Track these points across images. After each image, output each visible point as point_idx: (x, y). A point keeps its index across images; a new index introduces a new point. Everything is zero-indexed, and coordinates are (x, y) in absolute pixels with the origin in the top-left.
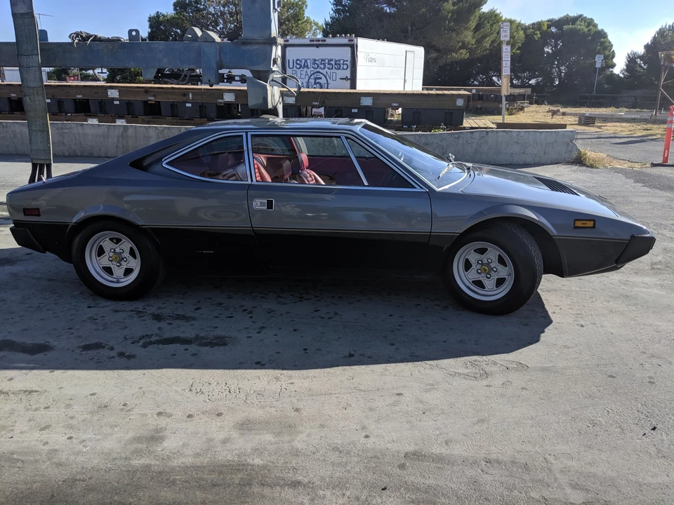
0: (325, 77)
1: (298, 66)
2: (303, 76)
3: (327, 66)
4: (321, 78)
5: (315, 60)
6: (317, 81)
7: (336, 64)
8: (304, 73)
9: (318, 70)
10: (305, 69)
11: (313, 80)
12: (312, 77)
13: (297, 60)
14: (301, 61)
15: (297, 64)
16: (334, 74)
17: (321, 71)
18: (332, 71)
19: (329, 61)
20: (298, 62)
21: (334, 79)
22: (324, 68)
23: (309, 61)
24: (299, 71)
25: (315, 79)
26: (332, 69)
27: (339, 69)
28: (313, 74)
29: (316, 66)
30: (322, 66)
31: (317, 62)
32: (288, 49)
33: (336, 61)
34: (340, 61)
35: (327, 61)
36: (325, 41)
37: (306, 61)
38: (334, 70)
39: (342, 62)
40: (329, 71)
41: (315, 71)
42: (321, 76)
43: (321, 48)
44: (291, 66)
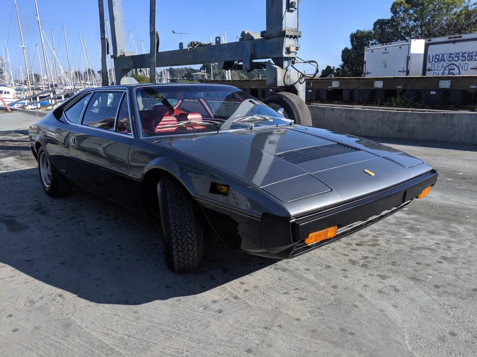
0: (458, 68)
1: (436, 60)
2: (439, 68)
3: (461, 58)
4: (454, 69)
5: (451, 54)
6: (451, 71)
7: (468, 56)
8: (440, 65)
9: (453, 62)
10: (442, 62)
11: (448, 71)
12: (447, 69)
13: (436, 55)
14: (439, 56)
15: (436, 58)
16: (466, 65)
17: (455, 63)
18: (464, 62)
19: (463, 54)
20: (437, 57)
21: (466, 69)
22: (458, 61)
23: (445, 56)
24: (436, 64)
25: (449, 70)
26: (465, 60)
27: (471, 60)
28: (448, 66)
29: (451, 59)
30: (456, 59)
31: (453, 56)
32: (430, 47)
33: (469, 53)
34: (472, 53)
35: (461, 54)
36: (461, 37)
37: (443, 55)
38: (467, 62)
39: (474, 54)
40: (461, 63)
41: (450, 63)
42: (455, 67)
43: (457, 44)
44: (431, 61)
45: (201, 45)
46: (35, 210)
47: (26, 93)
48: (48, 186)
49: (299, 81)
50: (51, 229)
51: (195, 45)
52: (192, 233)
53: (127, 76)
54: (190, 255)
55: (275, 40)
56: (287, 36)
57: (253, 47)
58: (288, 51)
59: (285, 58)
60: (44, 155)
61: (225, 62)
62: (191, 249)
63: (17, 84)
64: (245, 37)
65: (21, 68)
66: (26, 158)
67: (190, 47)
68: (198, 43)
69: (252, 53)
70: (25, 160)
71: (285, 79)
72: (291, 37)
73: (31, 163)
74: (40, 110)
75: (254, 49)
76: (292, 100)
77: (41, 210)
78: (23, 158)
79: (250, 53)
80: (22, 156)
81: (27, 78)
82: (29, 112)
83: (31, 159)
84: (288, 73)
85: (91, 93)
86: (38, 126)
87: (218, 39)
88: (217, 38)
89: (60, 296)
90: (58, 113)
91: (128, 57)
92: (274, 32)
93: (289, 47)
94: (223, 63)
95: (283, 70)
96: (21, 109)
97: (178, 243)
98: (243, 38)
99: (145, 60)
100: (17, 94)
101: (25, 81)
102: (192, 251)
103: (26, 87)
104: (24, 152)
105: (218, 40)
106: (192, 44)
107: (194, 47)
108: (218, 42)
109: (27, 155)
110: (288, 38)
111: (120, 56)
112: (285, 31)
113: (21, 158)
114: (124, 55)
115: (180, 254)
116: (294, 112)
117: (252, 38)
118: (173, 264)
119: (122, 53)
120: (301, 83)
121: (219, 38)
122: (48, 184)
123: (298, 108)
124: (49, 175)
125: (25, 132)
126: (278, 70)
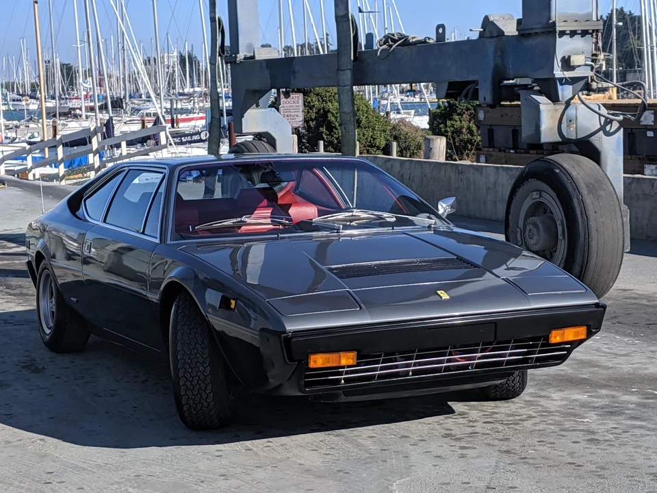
45: (406, 42)
46: (24, 367)
47: (32, 125)
48: (48, 331)
49: (602, 128)
50: (43, 388)
51: (394, 41)
52: (205, 365)
53: (258, 106)
54: (203, 397)
55: (539, 39)
56: (562, 33)
57: (499, 53)
58: (567, 64)
59: (561, 80)
60: (48, 276)
61: (450, 84)
62: (204, 388)
63: (10, 96)
64: (489, 29)
65: (24, 48)
66: (17, 291)
67: (385, 47)
68: (402, 37)
69: (496, 66)
70: (14, 295)
71: (564, 126)
72: (573, 34)
73: (26, 301)
74: (63, 183)
75: (502, 57)
76: (574, 173)
77: (33, 368)
78: (12, 292)
79: (492, 66)
80: (9, 287)
81: (39, 76)
82: (34, 189)
83: (26, 295)
84: (571, 112)
85: (124, 171)
86: (42, 225)
87: (441, 29)
88: (438, 27)
89: (41, 440)
90: (75, 203)
91: (260, 61)
92: (535, 25)
93: (569, 57)
94: (446, 86)
95: (557, 107)
96: (15, 178)
97: (186, 378)
98: (484, 30)
99: (295, 72)
100: (7, 128)
101: (34, 87)
102: (205, 391)
103: (34, 106)
104: (14, 281)
105: (441, 31)
106: (388, 39)
107: (391, 46)
108: (441, 37)
109: (20, 287)
110: (566, 38)
111: (246, 58)
112: (554, 23)
113: (8, 291)
114: (253, 57)
115: (190, 393)
116: (575, 201)
117: (501, 33)
118: (182, 408)
119: (249, 52)
120: (608, 134)
121: (442, 26)
122: (49, 329)
123: (584, 191)
124: (53, 312)
125: (18, 239)
126: (542, 107)
